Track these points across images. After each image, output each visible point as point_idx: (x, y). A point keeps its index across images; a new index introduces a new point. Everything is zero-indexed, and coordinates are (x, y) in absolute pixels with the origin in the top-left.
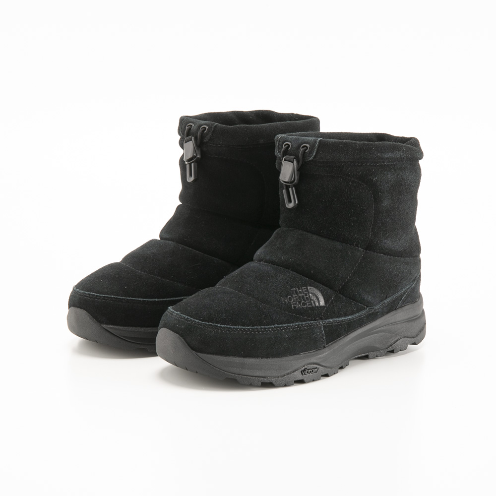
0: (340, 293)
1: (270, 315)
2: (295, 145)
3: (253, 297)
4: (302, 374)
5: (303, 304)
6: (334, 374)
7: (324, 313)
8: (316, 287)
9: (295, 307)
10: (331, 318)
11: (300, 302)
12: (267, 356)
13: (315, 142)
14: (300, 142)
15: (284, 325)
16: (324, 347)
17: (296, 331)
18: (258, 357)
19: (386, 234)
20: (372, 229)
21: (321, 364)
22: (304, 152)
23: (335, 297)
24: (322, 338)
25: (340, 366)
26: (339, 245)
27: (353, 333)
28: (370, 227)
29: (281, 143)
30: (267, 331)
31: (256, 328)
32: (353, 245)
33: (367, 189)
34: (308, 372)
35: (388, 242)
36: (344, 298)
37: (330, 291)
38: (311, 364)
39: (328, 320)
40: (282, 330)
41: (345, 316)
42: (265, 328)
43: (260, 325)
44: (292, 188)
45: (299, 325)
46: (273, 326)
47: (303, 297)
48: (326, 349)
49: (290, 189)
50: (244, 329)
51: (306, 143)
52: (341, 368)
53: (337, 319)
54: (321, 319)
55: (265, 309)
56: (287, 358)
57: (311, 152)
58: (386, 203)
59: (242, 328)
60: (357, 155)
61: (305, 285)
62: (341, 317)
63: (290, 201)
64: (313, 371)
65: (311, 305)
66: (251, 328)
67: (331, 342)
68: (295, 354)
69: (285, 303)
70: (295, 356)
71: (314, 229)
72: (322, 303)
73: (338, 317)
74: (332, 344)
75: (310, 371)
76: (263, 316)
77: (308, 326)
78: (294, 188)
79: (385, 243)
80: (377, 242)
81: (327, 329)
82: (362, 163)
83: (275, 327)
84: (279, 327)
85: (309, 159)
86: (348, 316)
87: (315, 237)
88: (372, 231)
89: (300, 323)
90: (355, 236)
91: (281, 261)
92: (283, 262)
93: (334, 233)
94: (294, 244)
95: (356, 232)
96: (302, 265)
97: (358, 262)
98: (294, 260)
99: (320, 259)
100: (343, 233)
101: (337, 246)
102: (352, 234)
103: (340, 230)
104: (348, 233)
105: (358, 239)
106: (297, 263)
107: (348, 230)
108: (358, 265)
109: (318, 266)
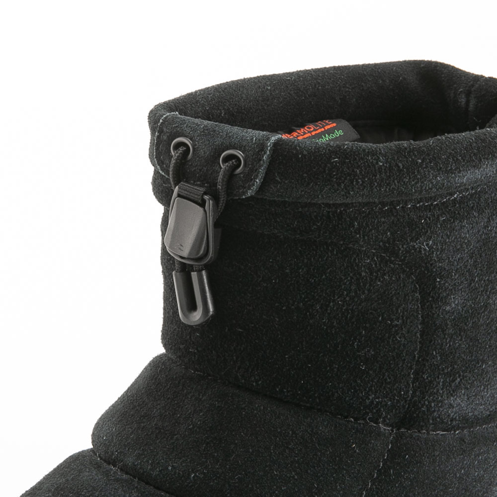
2: (205, 151)
13: (262, 147)
14: (218, 141)
19: (454, 381)
20: (416, 373)
22: (231, 175)
26: (324, 426)
28: (411, 368)
29: (165, 138)
32: (364, 419)
33: (404, 271)
35: (459, 400)
44: (199, 271)
49: (194, 275)
51: (234, 148)
57: (249, 177)
58: (455, 303)
60: (380, 186)
63: (192, 307)
71: (257, 381)
78: (204, 273)
79: (451, 406)
80: (429, 407)
82: (392, 203)
85: (244, 193)
87: (259, 403)
88: (416, 379)
90: (369, 399)
91: (167, 477)
92: (173, 480)
93: (312, 392)
94: (200, 424)
95: (373, 388)
96: (224, 490)
97: (379, 466)
98: (202, 476)
99: (276, 473)
100: (337, 392)
101: (321, 428)
102: (362, 393)
103: (328, 387)
104: (351, 392)
105: (379, 407)
106: (212, 485)
107: (352, 383)
108: (377, 478)
109: (269, 492)
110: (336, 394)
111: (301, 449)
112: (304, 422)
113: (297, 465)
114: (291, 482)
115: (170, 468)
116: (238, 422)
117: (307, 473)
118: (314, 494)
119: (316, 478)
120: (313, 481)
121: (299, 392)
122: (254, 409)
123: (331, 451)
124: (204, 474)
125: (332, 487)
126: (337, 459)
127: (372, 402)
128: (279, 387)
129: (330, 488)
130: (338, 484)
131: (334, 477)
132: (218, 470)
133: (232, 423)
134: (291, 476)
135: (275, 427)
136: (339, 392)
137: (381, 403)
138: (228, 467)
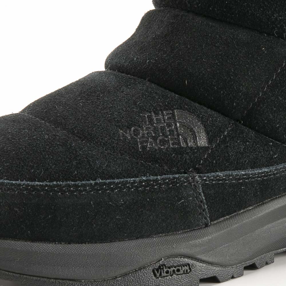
0: (244, 125)
1: (88, 161)
3: (64, 129)
4: (155, 275)
5: (160, 141)
6: (233, 277)
7: (205, 160)
8: (192, 111)
9: (144, 148)
10: (221, 171)
11: (155, 139)
12: (81, 240)
15: (116, 181)
16: (207, 225)
17: (143, 192)
18: (60, 241)
21: (199, 257)
23: (232, 130)
24: (200, 207)
25: (249, 263)
26: (243, 35)
27: (276, 202)
30: (81, 191)
31: (57, 186)
34: (167, 272)
36: (252, 134)
37: (220, 119)
38: (176, 256)
39: (213, 174)
40: (112, 190)
41: (252, 168)
42: (76, 186)
43: (67, 180)
45: (147, 181)
46: (93, 182)
47: (163, 129)
48: (210, 229)
50: (33, 186)
52: (253, 267)
53: (235, 173)
54: (199, 171)
55: (81, 149)
56: (122, 243)
59: (28, 185)
61: (169, 107)
62: (244, 169)
64: (178, 270)
65: (179, 144)
66: (46, 185)
67: (224, 216)
68: (142, 237)
69: (125, 138)
70: (140, 241)
71: (197, 4)
72: (202, 141)
73: (237, 169)
74: (224, 220)
75: (172, 269)
76: (74, 163)
77: (168, 184)
81: (213, 191)
83: (96, 184)
84: (105, 184)
86: (260, 167)
87: (199, 20)
89: (152, 178)
90: (274, 16)
91: (133, 65)
92: (136, 66)
93: (234, 10)
94: (160, 34)
95: (277, 9)
96: (167, 70)
97: (282, 65)
98: (154, 61)
99: (204, 60)
100: (251, 10)
101: (240, 36)
102: (269, 12)
103: (244, 6)
104: (261, 10)
105: (282, 23)
106: (160, 67)
107: (261, 4)
108: (281, 72)
109: (198, 72)
110: (250, 11)
111: (224, 47)
112: (229, 31)
113: (220, 57)
114: (215, 67)
115: (135, 59)
116: (183, 30)
117: (227, 61)
118: (230, 76)
119: (233, 66)
120: (231, 68)
121: (225, 10)
122: (194, 23)
123: (246, 50)
124: (156, 60)
125: (244, 73)
126: (250, 56)
127: (276, 19)
128: (212, 7)
129: (243, 73)
130: (249, 72)
131: (246, 67)
132: (165, 58)
133: (179, 31)
134: (215, 63)
135: (208, 33)
136: (252, 10)
137: (283, 21)
138: (172, 56)
